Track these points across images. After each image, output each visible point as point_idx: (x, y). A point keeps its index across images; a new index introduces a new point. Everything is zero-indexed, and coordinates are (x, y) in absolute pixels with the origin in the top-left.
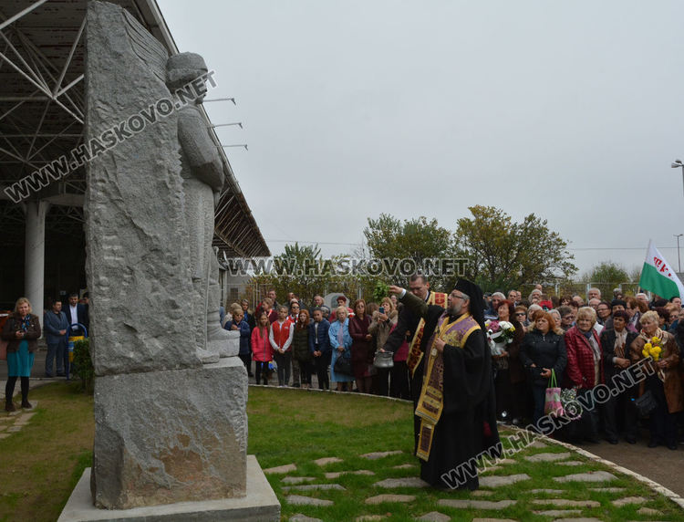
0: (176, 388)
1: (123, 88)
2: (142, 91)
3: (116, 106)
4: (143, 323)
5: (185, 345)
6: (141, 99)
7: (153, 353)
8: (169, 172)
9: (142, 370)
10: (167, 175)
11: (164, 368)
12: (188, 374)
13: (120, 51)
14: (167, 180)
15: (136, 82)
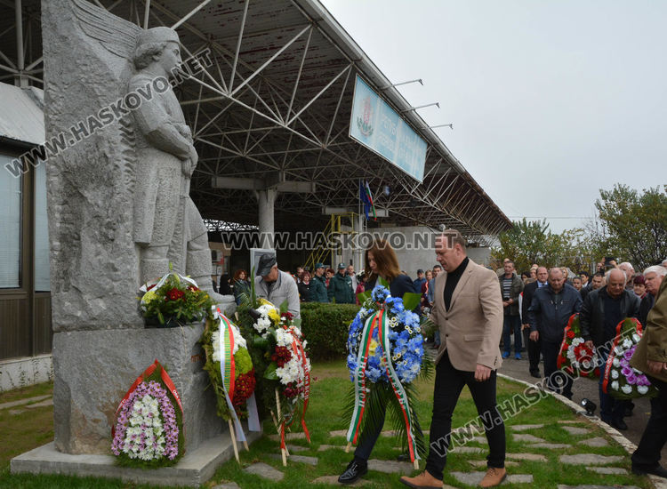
0: (117, 347)
1: (67, 68)
2: (84, 68)
3: (61, 86)
4: (87, 284)
5: (125, 306)
6: (82, 76)
7: (96, 313)
8: (109, 142)
9: (88, 328)
10: (107, 145)
11: (109, 327)
12: (130, 334)
13: (65, 34)
14: (107, 151)
15: (78, 61)
